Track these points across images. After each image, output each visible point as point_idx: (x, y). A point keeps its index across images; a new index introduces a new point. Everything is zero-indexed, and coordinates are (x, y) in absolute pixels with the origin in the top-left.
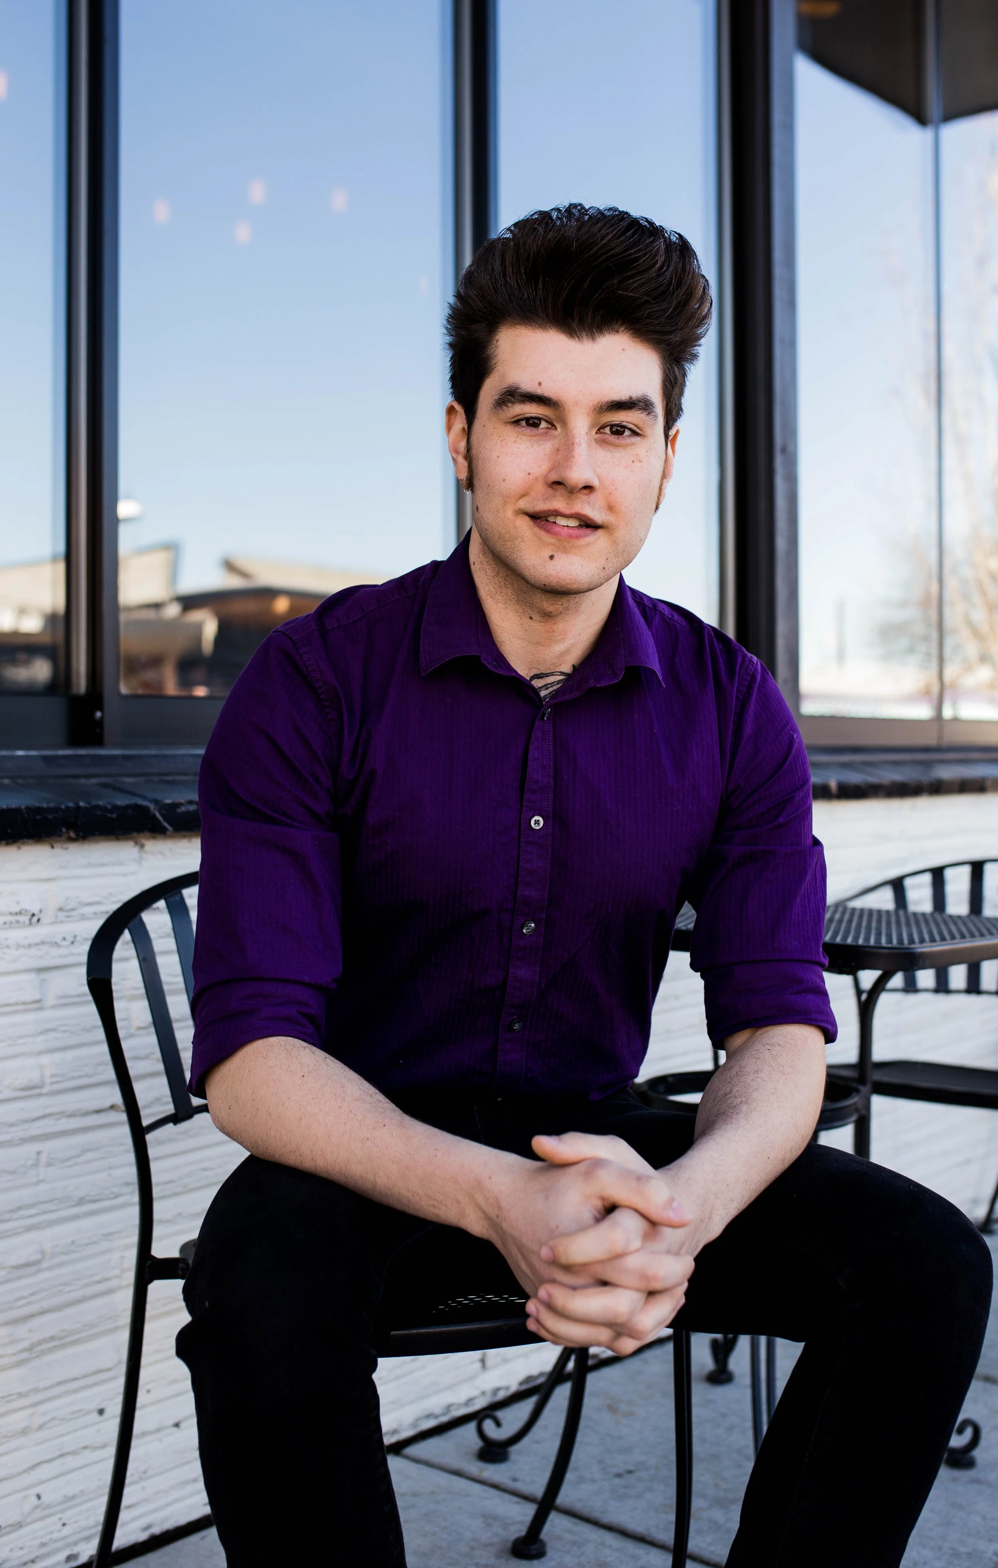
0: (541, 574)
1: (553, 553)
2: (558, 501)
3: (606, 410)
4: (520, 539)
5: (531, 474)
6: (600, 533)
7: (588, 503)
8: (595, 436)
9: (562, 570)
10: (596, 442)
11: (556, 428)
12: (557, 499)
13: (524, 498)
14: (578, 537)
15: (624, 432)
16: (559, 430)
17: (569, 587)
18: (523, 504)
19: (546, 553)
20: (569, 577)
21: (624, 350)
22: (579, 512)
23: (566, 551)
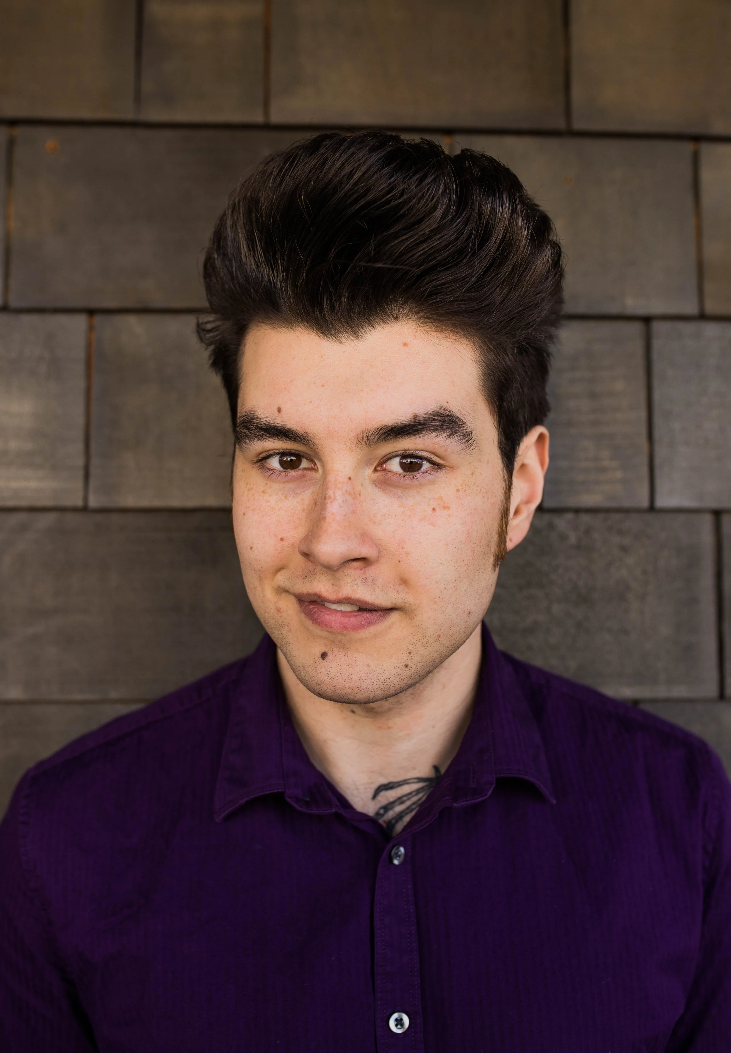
0: (312, 679)
1: (326, 650)
2: (319, 581)
3: (378, 440)
4: (286, 628)
5: (284, 540)
6: (394, 617)
7: (365, 581)
8: (373, 476)
9: (338, 674)
10: (375, 485)
11: (316, 470)
12: (318, 577)
13: (282, 572)
14: (357, 628)
15: (421, 465)
16: (320, 470)
17: (352, 697)
18: (281, 579)
19: (318, 650)
20: (350, 685)
21: (405, 345)
22: (349, 596)
23: (343, 647)
